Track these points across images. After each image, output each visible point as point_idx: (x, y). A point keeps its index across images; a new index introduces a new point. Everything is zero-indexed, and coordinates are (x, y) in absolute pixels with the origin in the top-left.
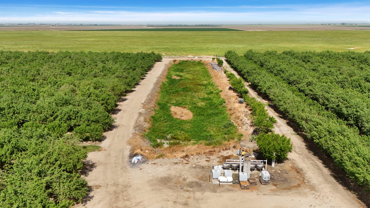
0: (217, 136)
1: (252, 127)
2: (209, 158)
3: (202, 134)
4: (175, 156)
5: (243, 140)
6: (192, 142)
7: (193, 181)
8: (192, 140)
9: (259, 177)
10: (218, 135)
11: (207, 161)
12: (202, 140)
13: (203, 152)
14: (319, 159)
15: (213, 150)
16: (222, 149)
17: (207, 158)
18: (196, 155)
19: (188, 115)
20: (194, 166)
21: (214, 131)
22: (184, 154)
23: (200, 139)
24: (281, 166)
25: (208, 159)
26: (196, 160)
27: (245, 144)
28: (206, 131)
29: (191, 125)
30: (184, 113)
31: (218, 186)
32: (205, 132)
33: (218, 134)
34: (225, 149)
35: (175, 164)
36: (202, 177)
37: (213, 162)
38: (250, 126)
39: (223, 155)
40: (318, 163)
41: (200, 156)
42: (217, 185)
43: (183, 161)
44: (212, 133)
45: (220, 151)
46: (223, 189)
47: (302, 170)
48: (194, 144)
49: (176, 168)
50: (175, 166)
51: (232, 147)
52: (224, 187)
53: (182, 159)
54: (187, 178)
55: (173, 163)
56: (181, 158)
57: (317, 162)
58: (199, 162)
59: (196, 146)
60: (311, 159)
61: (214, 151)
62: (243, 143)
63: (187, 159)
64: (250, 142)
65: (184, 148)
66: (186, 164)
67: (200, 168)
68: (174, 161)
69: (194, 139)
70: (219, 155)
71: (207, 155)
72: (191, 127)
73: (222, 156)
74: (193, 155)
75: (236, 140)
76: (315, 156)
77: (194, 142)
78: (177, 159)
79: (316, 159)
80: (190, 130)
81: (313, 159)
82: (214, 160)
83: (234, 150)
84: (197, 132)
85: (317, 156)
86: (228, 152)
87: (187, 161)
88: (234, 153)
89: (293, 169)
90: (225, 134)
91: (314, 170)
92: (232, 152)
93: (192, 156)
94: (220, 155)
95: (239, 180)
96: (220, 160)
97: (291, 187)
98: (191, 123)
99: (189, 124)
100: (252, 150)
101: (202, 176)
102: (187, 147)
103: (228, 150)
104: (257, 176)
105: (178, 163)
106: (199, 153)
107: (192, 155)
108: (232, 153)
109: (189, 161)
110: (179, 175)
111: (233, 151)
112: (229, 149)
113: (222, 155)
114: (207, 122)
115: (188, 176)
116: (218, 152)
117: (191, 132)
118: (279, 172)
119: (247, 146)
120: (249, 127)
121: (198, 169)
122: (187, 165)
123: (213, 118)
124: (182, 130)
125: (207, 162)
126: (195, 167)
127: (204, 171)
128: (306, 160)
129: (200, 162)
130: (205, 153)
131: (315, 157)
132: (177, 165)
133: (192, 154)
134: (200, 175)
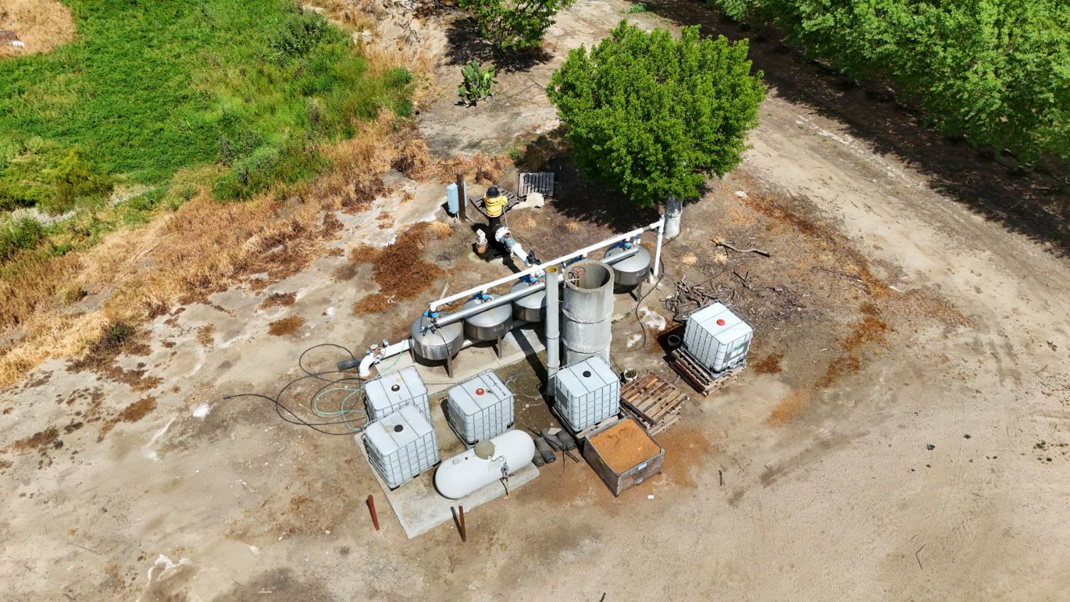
0: (267, 115)
1: (432, 18)
2: (288, 300)
3: (170, 127)
4: (23, 366)
5: (423, 108)
6: (121, 195)
7: (244, 579)
8: (120, 182)
9: (651, 340)
10: (273, 110)
11: (281, 329)
12: (182, 163)
13: (224, 264)
14: (820, 113)
15: (289, 230)
16: (338, 200)
17: (274, 299)
18: (185, 301)
19: (39, 19)
20: (201, 411)
21: (236, 91)
22: (93, 322)
23: (166, 166)
24: (708, 218)
25: (282, 313)
26: (200, 350)
27: (451, 131)
28: (185, 97)
29: (79, 80)
30: (13, 17)
31: (448, 541)
32: (186, 108)
33: (266, 100)
34: (353, 196)
35: (35, 453)
36: (299, 502)
37: (330, 326)
38: (416, 16)
39: (367, 242)
40: (836, 138)
41: (214, 298)
42: (440, 535)
43: (97, 396)
44: (229, 103)
45: (332, 226)
46: (501, 562)
47: (806, 204)
48: (144, 207)
49: (60, 498)
50: (50, 472)
51: (388, 168)
52: (502, 535)
53: (89, 379)
54: (185, 574)
55: (19, 444)
56: (77, 367)
57: (825, 133)
58: (226, 365)
59: (163, 218)
60: (792, 124)
61: (298, 229)
62: (438, 128)
63: (125, 361)
64: (464, 108)
65: (78, 267)
66: (134, 413)
67: (252, 416)
68: (27, 416)
69: (132, 174)
70: (337, 252)
71: (264, 276)
72: (81, 92)
73: (363, 254)
74: (163, 310)
75: (388, 114)
76: (793, 101)
77: (139, 190)
78: (49, 389)
79: (811, 117)
80: (82, 117)
81: (798, 122)
82: (326, 301)
83: (409, 186)
84: (136, 119)
85: (803, 101)
86: (385, 216)
87: (134, 377)
88: (424, 212)
89: (769, 211)
90: (309, 92)
91: (855, 184)
92: (409, 205)
93: (159, 324)
94: (347, 251)
95: (565, 425)
96: (364, 294)
97: (849, 344)
98: (74, 67)
99: (61, 78)
100: (503, 156)
101: (298, 489)
102: (101, 250)
103: (379, 200)
104: (638, 338)
105: (62, 437)
106: (205, 282)
107: (153, 315)
108: (413, 213)
109: (153, 382)
110: (104, 560)
111: (408, 197)
112: (380, 188)
113: (355, 244)
114: (171, 41)
115: (189, 538)
116: (327, 234)
117: (93, 125)
118: (722, 258)
119: (465, 141)
120: (416, 24)
121: (241, 431)
122: (141, 424)
123: (198, 11)
124: (31, 125)
125: (282, 345)
126: (213, 426)
127: (291, 434)
128: (778, 136)
129: (238, 358)
130: (241, 267)
131: (798, 107)
132: (61, 461)
133: (155, 302)
134: (284, 490)
